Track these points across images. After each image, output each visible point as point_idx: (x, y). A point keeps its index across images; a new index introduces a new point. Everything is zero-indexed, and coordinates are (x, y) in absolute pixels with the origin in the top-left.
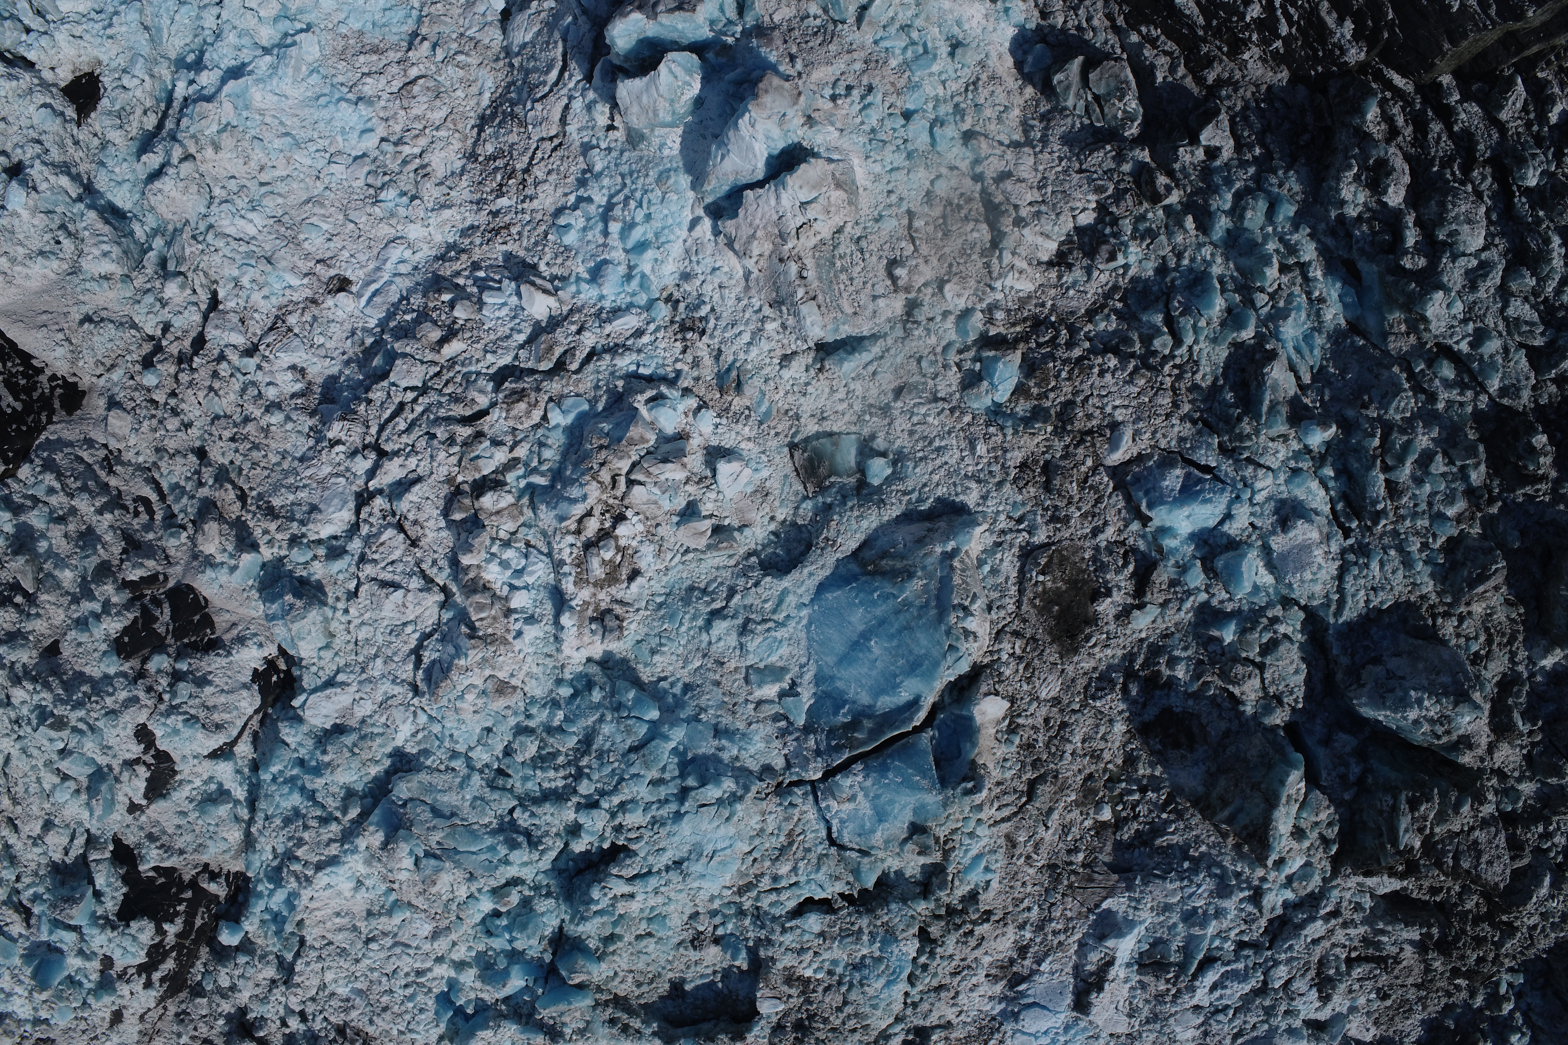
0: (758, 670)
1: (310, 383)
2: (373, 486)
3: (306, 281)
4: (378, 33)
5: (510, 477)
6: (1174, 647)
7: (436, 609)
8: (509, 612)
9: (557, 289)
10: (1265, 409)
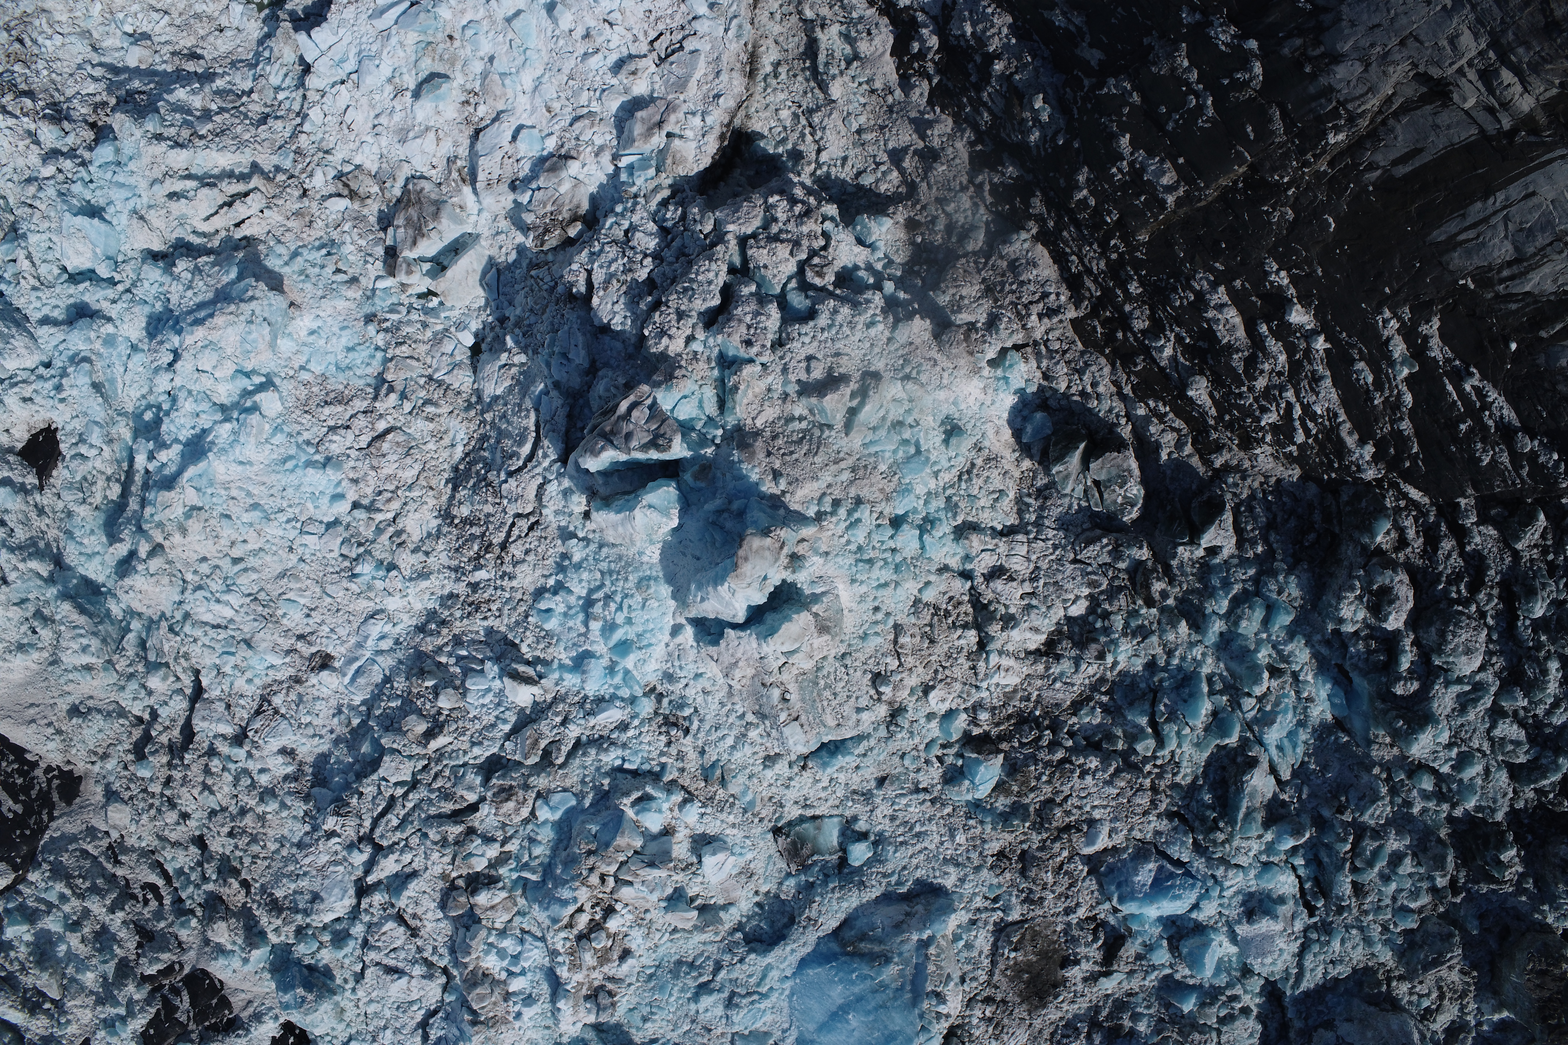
0: (743, 1036)
1: (301, 764)
2: (371, 879)
3: (288, 660)
4: (341, 377)
5: (503, 871)
6: (1137, 1005)
7: (439, 991)
8: (507, 996)
9: (541, 677)
10: (1241, 815)
